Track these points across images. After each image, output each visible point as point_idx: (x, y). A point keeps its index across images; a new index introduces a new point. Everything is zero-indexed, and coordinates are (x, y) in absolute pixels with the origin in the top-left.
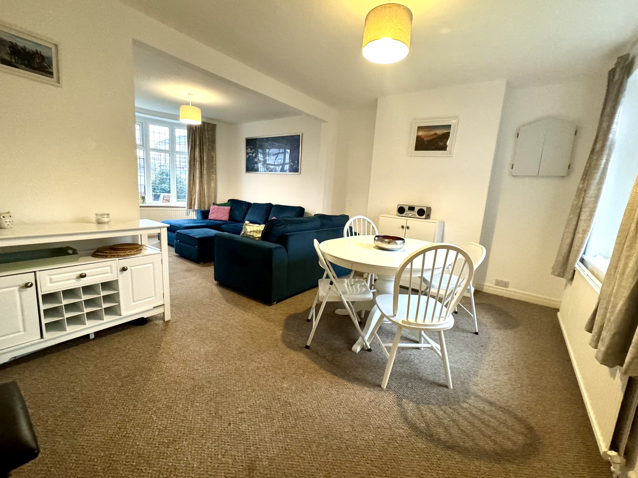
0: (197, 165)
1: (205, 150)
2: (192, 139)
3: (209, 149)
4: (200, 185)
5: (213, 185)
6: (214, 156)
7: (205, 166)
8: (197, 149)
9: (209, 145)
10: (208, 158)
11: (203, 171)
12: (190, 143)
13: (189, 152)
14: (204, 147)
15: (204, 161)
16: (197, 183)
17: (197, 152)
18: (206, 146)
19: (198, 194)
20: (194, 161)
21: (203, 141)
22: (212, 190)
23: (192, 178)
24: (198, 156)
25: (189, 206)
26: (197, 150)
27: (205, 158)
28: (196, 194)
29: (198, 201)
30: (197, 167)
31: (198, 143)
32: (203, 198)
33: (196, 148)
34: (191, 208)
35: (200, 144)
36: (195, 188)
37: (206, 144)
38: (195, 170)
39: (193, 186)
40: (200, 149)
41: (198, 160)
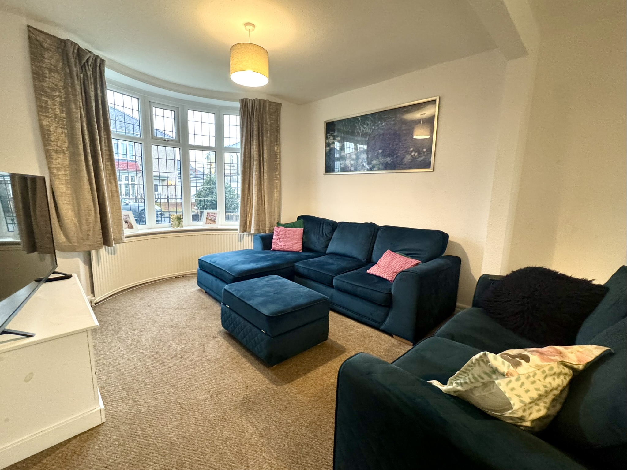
0: (255, 167)
1: (265, 143)
2: (247, 127)
3: (271, 142)
4: (258, 195)
5: (276, 194)
6: (278, 151)
7: (265, 167)
8: (255, 141)
9: (271, 135)
10: (270, 156)
11: (262, 175)
12: (244, 133)
13: (243, 147)
14: (265, 138)
15: (265, 160)
16: (254, 193)
17: (254, 147)
18: (267, 137)
19: (255, 211)
20: (250, 161)
21: (262, 130)
22: (275, 203)
23: (247, 186)
24: (255, 153)
25: (242, 228)
26: (255, 144)
27: (265, 156)
28: (252, 210)
29: (255, 221)
30: (254, 169)
31: (255, 133)
32: (263, 215)
33: (253, 141)
34: (244, 231)
35: (259, 133)
36: (251, 202)
37: (267, 133)
38: (251, 174)
39: (248, 199)
40: (259, 142)
41: (255, 158)
